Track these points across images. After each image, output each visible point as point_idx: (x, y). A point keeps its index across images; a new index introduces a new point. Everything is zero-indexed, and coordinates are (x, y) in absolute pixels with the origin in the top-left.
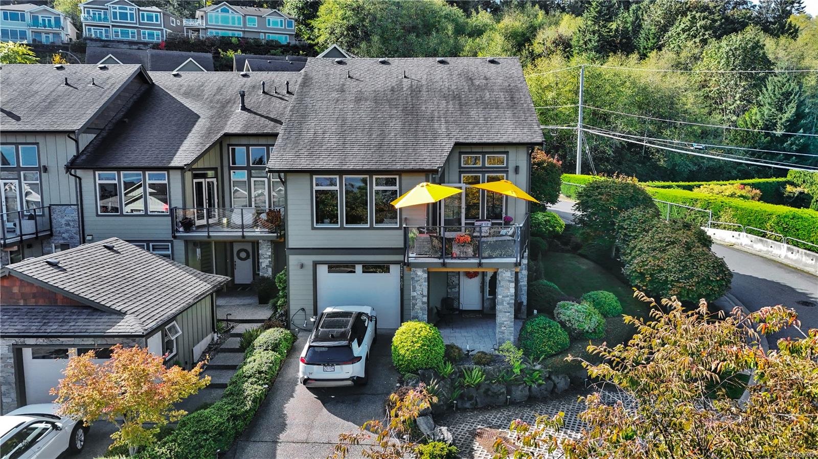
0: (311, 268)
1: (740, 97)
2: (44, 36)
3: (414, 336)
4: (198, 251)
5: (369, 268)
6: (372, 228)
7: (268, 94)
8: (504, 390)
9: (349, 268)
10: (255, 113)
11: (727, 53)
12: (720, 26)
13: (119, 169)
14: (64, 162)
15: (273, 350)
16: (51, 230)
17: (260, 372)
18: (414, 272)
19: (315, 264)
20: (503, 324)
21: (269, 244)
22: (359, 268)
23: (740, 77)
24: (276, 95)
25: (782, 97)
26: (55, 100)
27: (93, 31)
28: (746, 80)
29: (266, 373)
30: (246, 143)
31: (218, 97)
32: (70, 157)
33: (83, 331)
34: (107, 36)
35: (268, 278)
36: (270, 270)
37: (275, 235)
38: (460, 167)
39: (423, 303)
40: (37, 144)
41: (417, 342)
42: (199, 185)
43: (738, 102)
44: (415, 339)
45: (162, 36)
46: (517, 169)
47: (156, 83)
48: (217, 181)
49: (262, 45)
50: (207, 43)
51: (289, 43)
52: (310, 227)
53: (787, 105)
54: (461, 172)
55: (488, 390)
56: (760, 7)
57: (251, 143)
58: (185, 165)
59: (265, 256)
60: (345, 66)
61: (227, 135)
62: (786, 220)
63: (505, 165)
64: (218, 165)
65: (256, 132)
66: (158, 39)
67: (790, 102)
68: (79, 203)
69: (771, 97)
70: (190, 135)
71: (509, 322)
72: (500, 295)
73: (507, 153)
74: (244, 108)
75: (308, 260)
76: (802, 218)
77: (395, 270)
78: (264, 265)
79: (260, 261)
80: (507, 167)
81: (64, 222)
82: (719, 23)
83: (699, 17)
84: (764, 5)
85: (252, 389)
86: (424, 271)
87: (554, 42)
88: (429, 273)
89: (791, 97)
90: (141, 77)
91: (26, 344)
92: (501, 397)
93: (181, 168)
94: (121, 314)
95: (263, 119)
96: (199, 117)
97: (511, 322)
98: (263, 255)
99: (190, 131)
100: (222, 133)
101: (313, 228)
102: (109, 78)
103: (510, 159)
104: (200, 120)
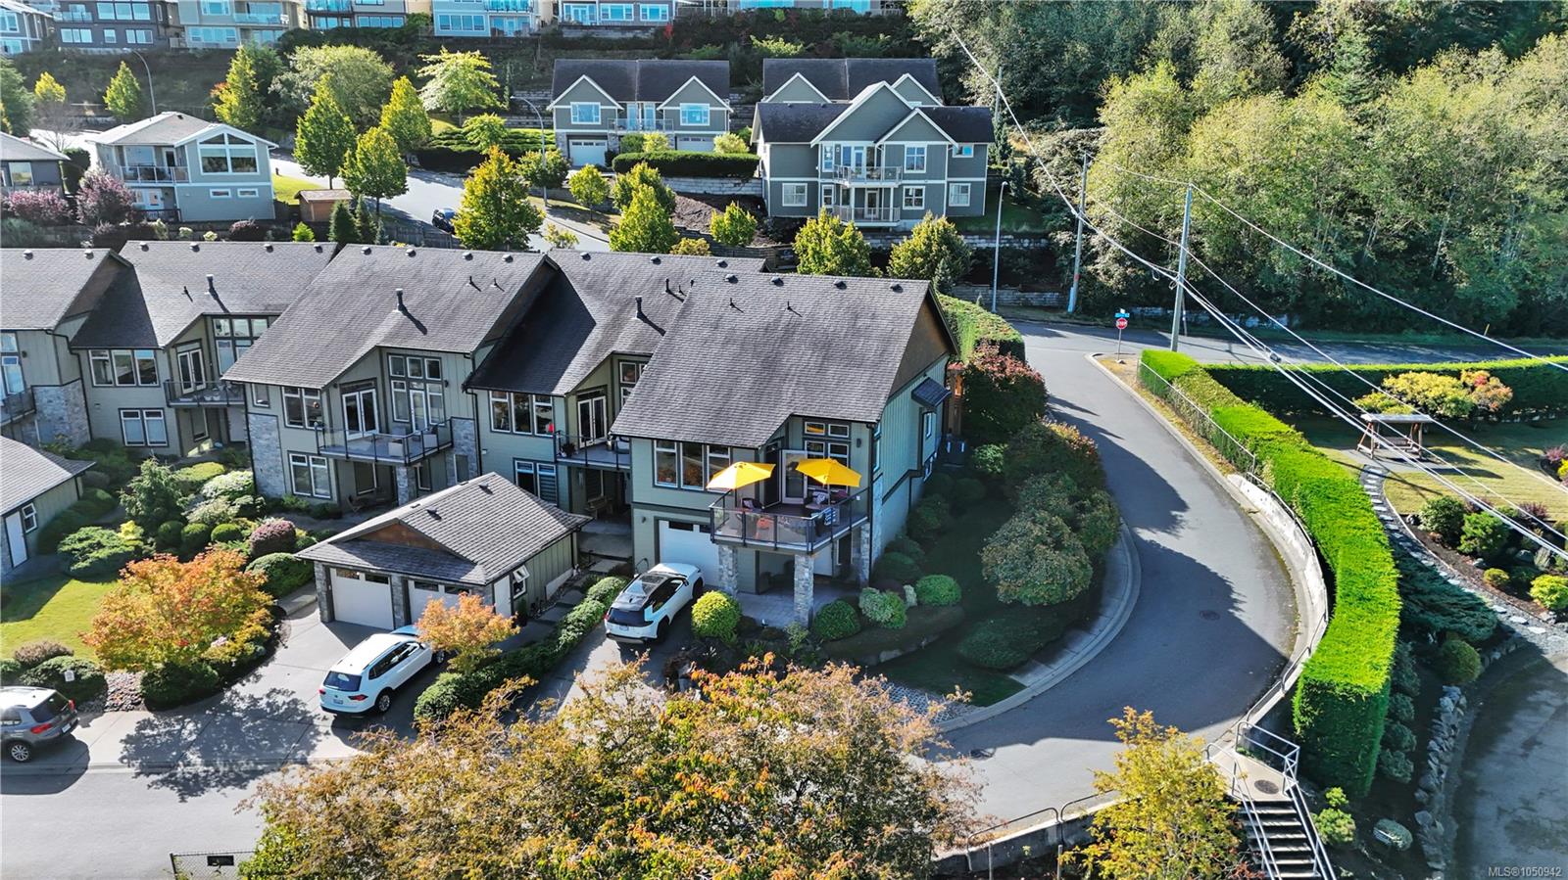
2: (506, 22)
3: (711, 606)
5: (706, 528)
6: (705, 492)
7: (670, 293)
9: (688, 526)
10: (651, 324)
13: (508, 392)
15: (600, 600)
16: (452, 442)
17: (579, 621)
20: (799, 604)
24: (679, 295)
27: (572, 10)
29: (584, 622)
30: (636, 360)
32: (468, 374)
34: (592, 18)
38: (803, 433)
40: (440, 358)
41: (712, 612)
42: (585, 408)
44: (710, 609)
45: (671, 14)
46: (859, 442)
47: (563, 269)
48: (606, 399)
49: (825, 20)
50: (736, 24)
51: (870, 13)
52: (652, 484)
54: (804, 439)
57: (641, 360)
58: (569, 390)
60: (734, 286)
61: (613, 354)
64: (609, 383)
65: (642, 351)
66: (664, 16)
68: (475, 418)
70: (580, 351)
71: (804, 604)
73: (849, 425)
74: (639, 315)
81: (462, 435)
85: (566, 636)
91: (410, 578)
93: (565, 395)
94: (473, 564)
95: (655, 333)
96: (595, 324)
99: (581, 346)
100: (610, 351)
101: (654, 486)
102: (511, 276)
103: (853, 431)
104: (594, 330)
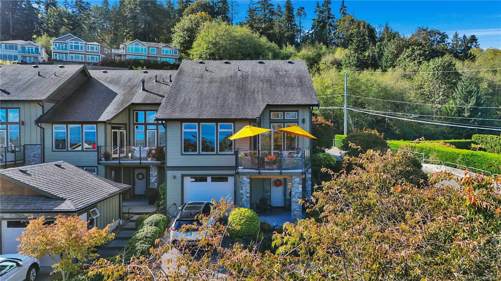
0: (180, 179)
1: (442, 94)
2: (28, 58)
3: (241, 216)
4: (113, 172)
5: (216, 179)
6: (217, 154)
7: (158, 82)
9: (202, 179)
10: (151, 92)
11: (433, 68)
12: (429, 54)
13: (67, 123)
14: (34, 119)
15: (155, 225)
16: (24, 160)
17: (146, 237)
18: (242, 178)
19: (183, 176)
20: (295, 210)
21: (156, 168)
22: (209, 179)
23: (442, 82)
24: (163, 83)
25: (467, 94)
26: (32, 83)
27: (58, 56)
28: (445, 84)
29: (150, 238)
30: (145, 109)
31: (129, 84)
32: (38, 116)
33: (39, 209)
34: (66, 59)
35: (154, 189)
36: (156, 184)
37: (160, 162)
38: (270, 119)
39: (247, 197)
40: (19, 108)
41: (242, 219)
42: (115, 133)
43: (441, 97)
44: (241, 218)
45: (99, 59)
46: (303, 121)
47: (93, 76)
48: (126, 132)
49: (159, 64)
50: (125, 63)
51: (175, 63)
52: (180, 154)
53: (470, 98)
54: (270, 123)
56: (453, 44)
57: (148, 109)
58: (107, 120)
59: (154, 175)
60: (204, 65)
61: (133, 104)
62: (468, 157)
63: (296, 118)
64: (127, 122)
65: (150, 102)
66: (97, 60)
67: (472, 97)
68: (42, 144)
69: (460, 94)
70: (111, 104)
71: (299, 209)
72: (293, 192)
73: (298, 111)
74: (144, 89)
75: (178, 173)
76: (477, 155)
77: (231, 180)
78: (152, 181)
79: (151, 178)
80: (298, 119)
81: (32, 154)
82: (428, 52)
83: (417, 49)
84: (455, 42)
85: (141, 246)
86: (248, 178)
87: (331, 63)
88: (251, 179)
89: (473, 94)
90: (84, 72)
91: (4, 218)
93: (104, 122)
94: (63, 200)
95: (155, 96)
96: (117, 94)
97: (300, 209)
98: (152, 175)
99: (111, 102)
100: (130, 103)
101: (182, 154)
102: (64, 72)
103: (300, 114)
104: (117, 96)
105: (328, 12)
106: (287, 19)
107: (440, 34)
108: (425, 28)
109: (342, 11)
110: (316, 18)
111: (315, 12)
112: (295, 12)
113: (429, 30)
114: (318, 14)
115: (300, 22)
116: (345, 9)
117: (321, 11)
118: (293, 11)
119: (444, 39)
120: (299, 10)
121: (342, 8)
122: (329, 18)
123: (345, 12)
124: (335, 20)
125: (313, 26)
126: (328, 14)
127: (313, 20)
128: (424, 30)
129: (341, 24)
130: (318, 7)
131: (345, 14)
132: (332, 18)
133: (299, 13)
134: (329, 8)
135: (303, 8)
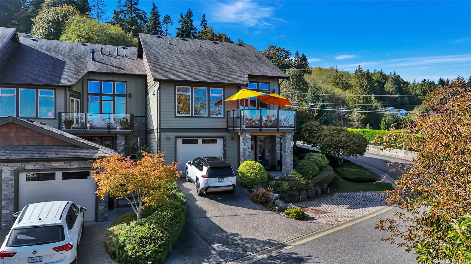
0: (174, 140)
5: (208, 141)
6: (209, 117)
8: (297, 194)
12: (281, 66)
19: (176, 138)
20: (288, 162)
22: (200, 141)
23: (296, 88)
24: (110, 55)
25: (315, 98)
28: (299, 90)
30: (100, 79)
31: (72, 53)
47: (22, 43)
48: (80, 101)
52: (173, 116)
55: (290, 194)
57: (103, 79)
58: (71, 85)
59: (121, 145)
60: (163, 39)
61: (89, 72)
67: (319, 100)
69: (311, 98)
71: (291, 162)
72: (287, 147)
73: (269, 83)
74: (93, 60)
75: (172, 135)
77: (220, 142)
80: (269, 90)
82: (281, 64)
89: (319, 98)
92: (296, 197)
93: (65, 87)
95: (109, 66)
96: (65, 62)
98: (119, 144)
101: (176, 117)
103: (270, 85)
104: (67, 64)
105: (191, 23)
106: (153, 25)
107: (284, 51)
108: (274, 45)
109: (203, 24)
110: (180, 27)
111: (179, 22)
112: (161, 20)
113: (277, 47)
114: (182, 24)
115: (167, 29)
116: (206, 22)
117: (184, 21)
118: (159, 18)
119: (288, 55)
120: (165, 18)
121: (203, 22)
122: (191, 29)
123: (206, 25)
124: (197, 31)
125: (177, 34)
126: (191, 25)
127: (177, 29)
128: (273, 47)
129: (203, 35)
130: (182, 17)
131: (206, 27)
132: (194, 29)
133: (166, 20)
134: (191, 20)
135: (169, 17)
